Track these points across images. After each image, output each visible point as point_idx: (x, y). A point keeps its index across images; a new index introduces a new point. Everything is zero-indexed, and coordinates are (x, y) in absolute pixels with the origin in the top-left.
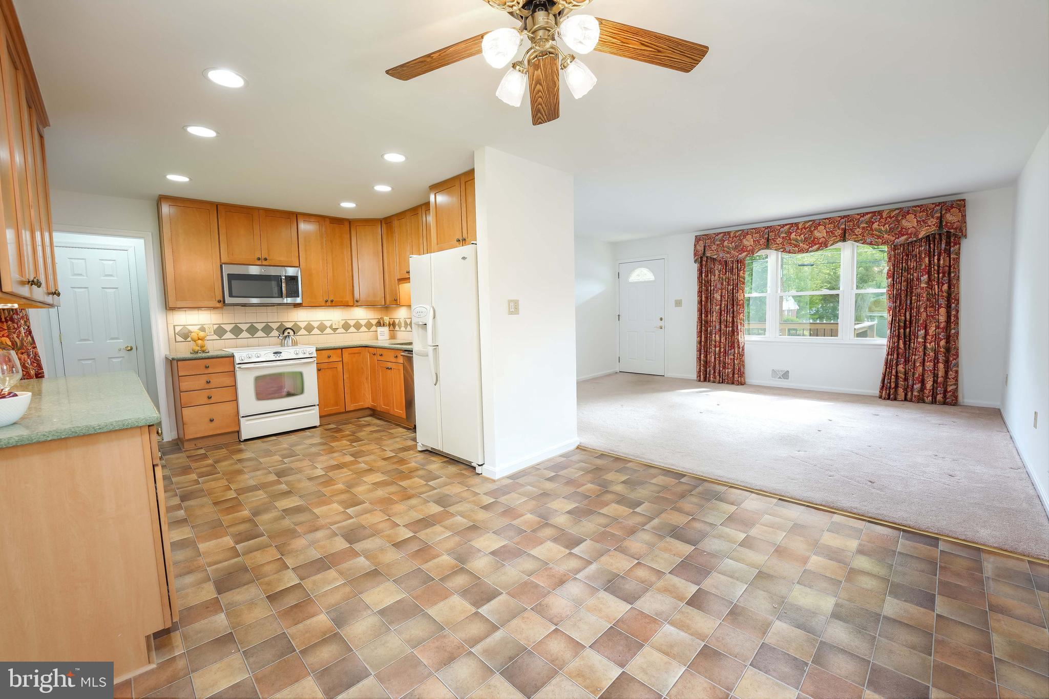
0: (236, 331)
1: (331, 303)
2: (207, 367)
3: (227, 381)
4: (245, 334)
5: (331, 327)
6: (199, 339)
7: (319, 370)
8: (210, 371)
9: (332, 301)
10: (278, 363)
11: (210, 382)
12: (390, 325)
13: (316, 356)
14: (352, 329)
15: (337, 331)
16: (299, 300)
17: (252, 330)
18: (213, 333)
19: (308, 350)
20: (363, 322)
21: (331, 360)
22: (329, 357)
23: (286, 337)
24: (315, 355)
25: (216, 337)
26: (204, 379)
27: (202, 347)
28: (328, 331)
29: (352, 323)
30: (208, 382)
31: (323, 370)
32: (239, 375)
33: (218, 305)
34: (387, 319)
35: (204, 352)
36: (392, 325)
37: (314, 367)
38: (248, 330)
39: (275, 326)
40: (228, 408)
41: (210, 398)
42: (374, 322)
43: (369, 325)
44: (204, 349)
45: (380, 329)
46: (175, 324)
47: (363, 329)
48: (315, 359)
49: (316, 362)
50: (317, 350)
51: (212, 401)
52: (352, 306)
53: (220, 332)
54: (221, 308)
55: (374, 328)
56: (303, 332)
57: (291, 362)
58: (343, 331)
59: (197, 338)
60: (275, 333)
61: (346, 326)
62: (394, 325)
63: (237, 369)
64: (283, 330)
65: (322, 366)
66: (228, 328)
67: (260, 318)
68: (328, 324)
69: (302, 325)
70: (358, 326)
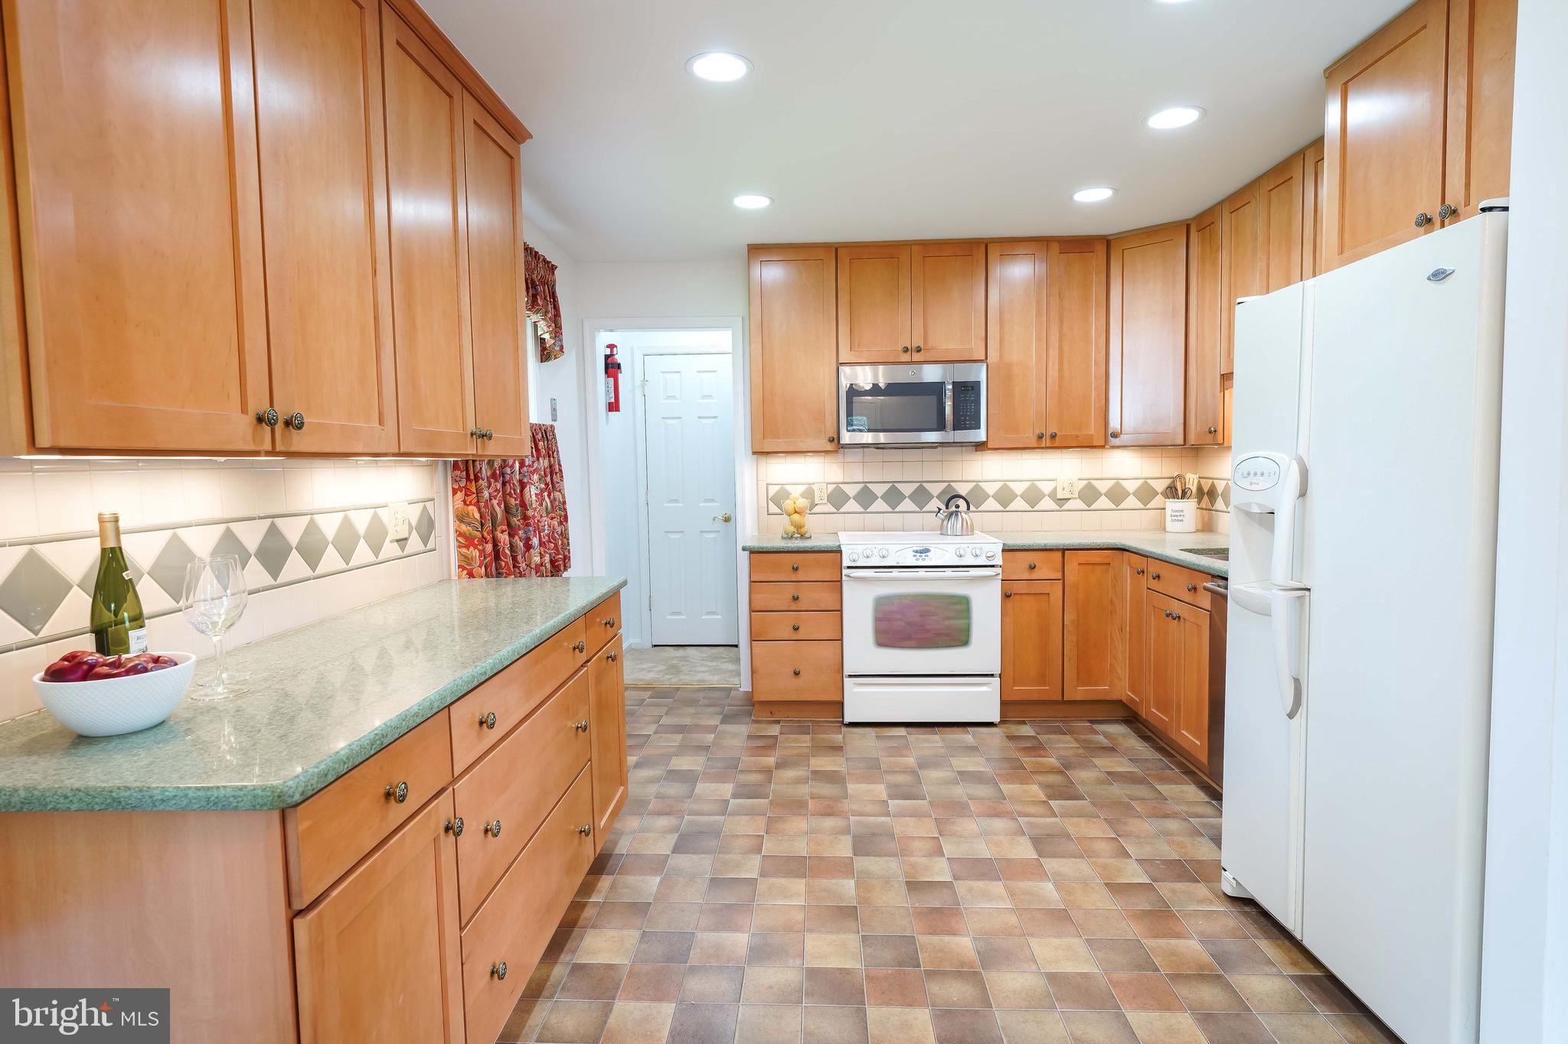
0: (866, 497)
1: (1050, 442)
2: (795, 569)
3: (826, 599)
4: (880, 505)
5: (1053, 495)
6: (796, 512)
7: (1006, 596)
8: (800, 576)
9: (1053, 436)
10: (922, 573)
11: (798, 598)
12: (1200, 493)
13: (1001, 563)
14: (1103, 502)
15: (1068, 505)
16: (981, 435)
17: (893, 497)
18: (825, 501)
19: (986, 548)
20: (1131, 486)
21: (1035, 575)
22: (1032, 568)
23: (951, 514)
24: (998, 560)
25: (830, 508)
26: (790, 590)
27: (799, 527)
28: (1047, 503)
29: (1103, 487)
30: (796, 599)
31: (1018, 597)
32: (847, 588)
33: (830, 447)
34: (1192, 480)
35: (802, 536)
36: (1207, 495)
37: (995, 589)
38: (886, 497)
39: (935, 489)
40: (826, 651)
41: (796, 629)
42: (1160, 486)
43: (1146, 494)
44: (803, 530)
45: (1172, 505)
46: (769, 482)
47: (1131, 502)
48: (999, 570)
49: (1000, 577)
50: (1006, 550)
51: (801, 634)
52: (1103, 447)
53: (838, 499)
54: (835, 452)
55: (1158, 501)
56: (991, 504)
57: (949, 572)
58: (1079, 504)
59: (793, 511)
60: (935, 504)
61: (1089, 495)
62: (1212, 494)
63: (844, 578)
64: (951, 498)
65: (1018, 587)
66: (852, 490)
67: (908, 472)
68: (1046, 487)
69: (991, 489)
70: (1117, 495)
